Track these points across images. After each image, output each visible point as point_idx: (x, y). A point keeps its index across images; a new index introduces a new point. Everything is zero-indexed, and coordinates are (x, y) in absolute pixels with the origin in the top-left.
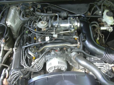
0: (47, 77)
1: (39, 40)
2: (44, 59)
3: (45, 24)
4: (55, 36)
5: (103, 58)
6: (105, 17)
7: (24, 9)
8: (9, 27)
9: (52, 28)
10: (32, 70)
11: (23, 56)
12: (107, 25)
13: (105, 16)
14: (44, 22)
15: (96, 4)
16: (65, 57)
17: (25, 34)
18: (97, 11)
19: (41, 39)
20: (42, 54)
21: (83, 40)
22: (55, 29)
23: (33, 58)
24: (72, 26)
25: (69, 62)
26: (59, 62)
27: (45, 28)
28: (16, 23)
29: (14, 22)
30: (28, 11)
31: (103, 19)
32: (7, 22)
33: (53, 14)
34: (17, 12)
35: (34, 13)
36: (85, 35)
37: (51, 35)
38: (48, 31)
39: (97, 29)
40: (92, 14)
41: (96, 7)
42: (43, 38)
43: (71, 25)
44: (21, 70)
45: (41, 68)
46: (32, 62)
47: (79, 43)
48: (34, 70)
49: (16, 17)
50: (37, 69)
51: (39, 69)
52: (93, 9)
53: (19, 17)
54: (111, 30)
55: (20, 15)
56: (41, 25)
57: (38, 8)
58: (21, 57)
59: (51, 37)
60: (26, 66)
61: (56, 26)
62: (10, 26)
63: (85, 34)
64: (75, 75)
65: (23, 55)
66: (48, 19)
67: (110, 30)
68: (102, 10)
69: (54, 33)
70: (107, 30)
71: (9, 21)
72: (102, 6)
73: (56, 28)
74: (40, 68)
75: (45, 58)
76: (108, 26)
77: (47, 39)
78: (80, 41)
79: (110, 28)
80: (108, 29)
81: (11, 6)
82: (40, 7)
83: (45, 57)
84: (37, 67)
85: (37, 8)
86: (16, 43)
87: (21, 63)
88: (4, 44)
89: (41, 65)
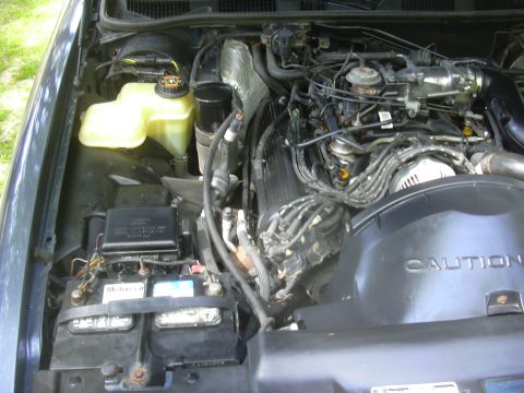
2: (392, 162)
3: (374, 76)
9: (398, 83)
14: (368, 70)
21: (504, 116)
22: (407, 87)
24: (463, 79)
27: (372, 87)
28: (253, 88)
29: (248, 85)
32: (225, 80)
33: (388, 55)
34: (250, 56)
36: (505, 105)
38: (387, 93)
40: (504, 66)
42: (365, 118)
43: (458, 76)
47: (486, 133)
50: (367, 200)
52: (506, 52)
57: (322, 49)
59: (396, 113)
61: (411, 79)
63: (505, 101)
69: (406, 99)
71: (232, 76)
73: (412, 83)
74: (375, 195)
75: (398, 156)
82: (327, 45)
85: (319, 48)
89: (378, 186)
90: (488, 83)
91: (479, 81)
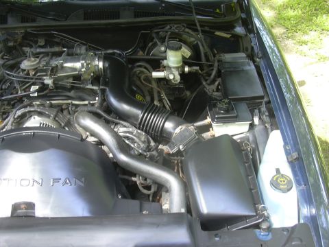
1: (19, 93)
3: (35, 63)
4: (49, 82)
7: (5, 40)
9: (45, 68)
15: (157, 33)
22: (50, 70)
24: (85, 65)
27: (33, 70)
31: (164, 60)
33: (57, 49)
37: (42, 81)
38: (39, 74)
39: (143, 75)
43: (83, 62)
47: (97, 98)
56: (26, 64)
61: (53, 65)
67: (171, 77)
68: (166, 44)
69: (48, 77)
73: (53, 67)
79: (171, 73)
80: (168, 75)
85: (38, 45)
90: (107, 65)
91: (101, 65)
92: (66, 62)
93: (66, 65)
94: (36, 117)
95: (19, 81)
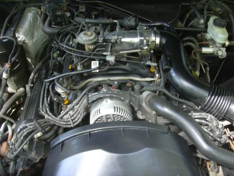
0: (90, 132)
1: (79, 68)
2: (85, 101)
3: (92, 37)
4: (111, 59)
5: (206, 106)
6: (212, 30)
7: (53, 10)
8: (21, 44)
9: (104, 44)
10: (61, 123)
11: (45, 98)
12: (215, 44)
13: (212, 27)
14: (89, 33)
15: (195, 5)
16: (129, 98)
17: (51, 59)
18: (197, 19)
19: (82, 66)
20: (81, 93)
21: (166, 67)
22: (110, 46)
23: (64, 101)
24: (145, 41)
25: (136, 109)
26: (115, 107)
27: (91, 44)
28: (35, 39)
29: (32, 37)
30: (60, 13)
31: (207, 34)
32: (17, 35)
33: (108, 21)
34: (39, 18)
35: (72, 21)
36: (169, 59)
37: (103, 58)
38: (97, 49)
39: (193, 51)
40: (185, 24)
41: (194, 12)
42: (85, 64)
43: (143, 38)
44: (38, 121)
45: (80, 120)
46: (61, 110)
47: (157, 75)
48: (65, 123)
49: (35, 27)
50: (71, 122)
51: (74, 121)
52: (188, 15)
53: (42, 27)
54: (222, 53)
55: (44, 23)
56: (83, 38)
57: (81, 12)
58: (41, 100)
59: (101, 62)
60: (49, 115)
61: (113, 41)
62: (24, 42)
63: (169, 57)
64: (147, 128)
65: (45, 95)
66: (98, 31)
68: (205, 17)
69: (108, 53)
70: (215, 54)
71: (21, 32)
72: (206, 10)
73: (113, 43)
74: (76, 120)
75: (88, 98)
76: (217, 47)
77: (95, 65)
78: (159, 72)
79: (220, 50)
80: (217, 51)
81: (28, 6)
82: (84, 10)
83: (88, 95)
84: (71, 117)
85: (79, 11)
86: (32, 74)
87: (39, 109)
88: (9, 72)
89: (78, 114)
90: (164, 42)
91: (158, 40)
92: (124, 37)
93: (123, 40)
94: (109, 100)
95: (78, 56)
